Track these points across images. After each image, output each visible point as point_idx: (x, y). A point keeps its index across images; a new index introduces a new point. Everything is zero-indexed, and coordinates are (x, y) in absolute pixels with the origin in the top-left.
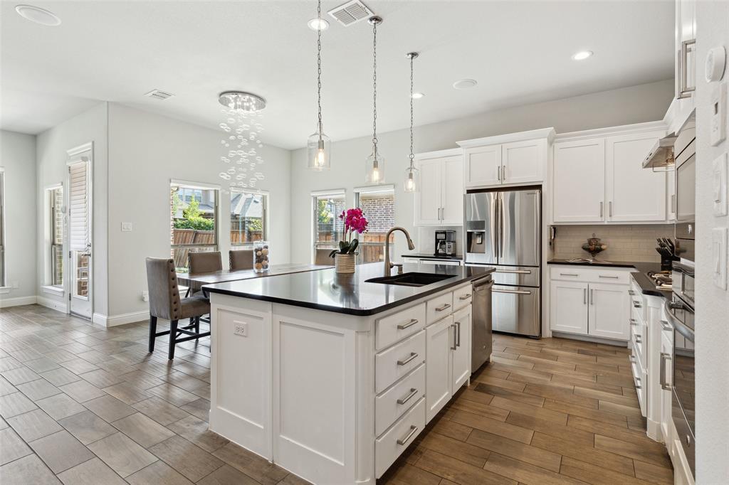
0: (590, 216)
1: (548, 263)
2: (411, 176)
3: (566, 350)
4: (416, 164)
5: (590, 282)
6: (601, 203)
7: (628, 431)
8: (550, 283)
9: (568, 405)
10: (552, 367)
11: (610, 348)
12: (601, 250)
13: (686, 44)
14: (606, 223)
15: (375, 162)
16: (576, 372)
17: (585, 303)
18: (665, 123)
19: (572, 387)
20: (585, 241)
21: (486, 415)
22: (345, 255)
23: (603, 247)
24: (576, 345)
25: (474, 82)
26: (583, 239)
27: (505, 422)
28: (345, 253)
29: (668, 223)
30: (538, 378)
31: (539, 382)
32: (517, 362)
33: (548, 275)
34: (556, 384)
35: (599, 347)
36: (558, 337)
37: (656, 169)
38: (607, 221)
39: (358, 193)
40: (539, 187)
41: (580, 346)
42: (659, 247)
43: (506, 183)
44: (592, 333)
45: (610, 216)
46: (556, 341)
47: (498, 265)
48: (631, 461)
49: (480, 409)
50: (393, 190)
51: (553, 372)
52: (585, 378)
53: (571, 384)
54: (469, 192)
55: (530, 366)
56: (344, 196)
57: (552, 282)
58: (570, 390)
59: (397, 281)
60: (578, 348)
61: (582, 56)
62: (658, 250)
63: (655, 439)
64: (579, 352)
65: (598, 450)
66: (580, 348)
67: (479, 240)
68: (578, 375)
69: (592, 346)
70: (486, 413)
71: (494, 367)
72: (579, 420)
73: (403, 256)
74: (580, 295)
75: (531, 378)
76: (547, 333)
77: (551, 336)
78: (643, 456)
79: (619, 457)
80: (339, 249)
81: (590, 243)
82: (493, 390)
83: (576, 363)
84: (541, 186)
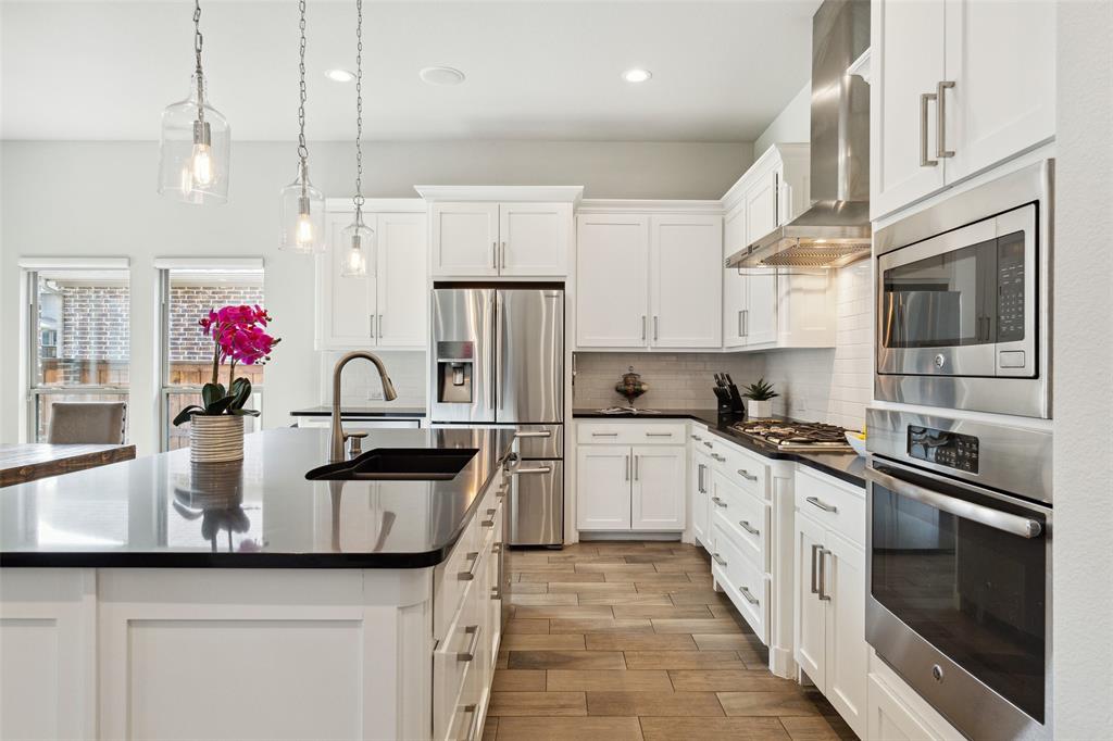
0: (626, 338)
1: (575, 416)
2: (357, 242)
3: (609, 560)
4: (365, 218)
5: (634, 445)
6: (644, 318)
7: (747, 674)
8: (576, 450)
9: (658, 653)
10: (606, 594)
11: (661, 546)
12: (642, 392)
13: (944, 87)
14: (649, 350)
15: (302, 200)
16: (640, 596)
17: (627, 479)
18: (722, 206)
19: (648, 623)
20: (617, 378)
21: (552, 712)
22: (219, 418)
23: (644, 387)
24: (619, 550)
25: (460, 76)
26: (613, 376)
27: (588, 715)
28: (220, 413)
29: (725, 351)
30: (595, 617)
31: (598, 626)
32: (550, 597)
33: (573, 436)
34: (626, 623)
35: (647, 546)
36: (588, 541)
37: (743, 270)
38: (650, 346)
39: (167, 271)
40: (560, 286)
41: (624, 550)
42: (716, 386)
43: (508, 274)
44: (636, 527)
45: (656, 339)
46: (587, 548)
47: (495, 423)
48: (776, 721)
49: (536, 703)
50: (262, 271)
51: (610, 601)
52: (657, 603)
53: (645, 617)
54: (438, 285)
55: (573, 599)
56: (125, 275)
57: (580, 448)
58: (647, 627)
59: (358, 470)
60: (622, 554)
61: (636, 76)
62: (716, 391)
63: (784, 676)
64: (629, 560)
65: (731, 718)
66: (625, 554)
67: (459, 378)
68: (645, 599)
69: (638, 547)
70: (549, 707)
71: (518, 615)
72: (686, 676)
73: (295, 414)
74: (620, 467)
75: (584, 620)
76: (572, 537)
77: (577, 541)
78: (786, 707)
79: (762, 720)
80: (199, 403)
81: (626, 382)
82: (538, 659)
83: (634, 580)
84: (563, 283)
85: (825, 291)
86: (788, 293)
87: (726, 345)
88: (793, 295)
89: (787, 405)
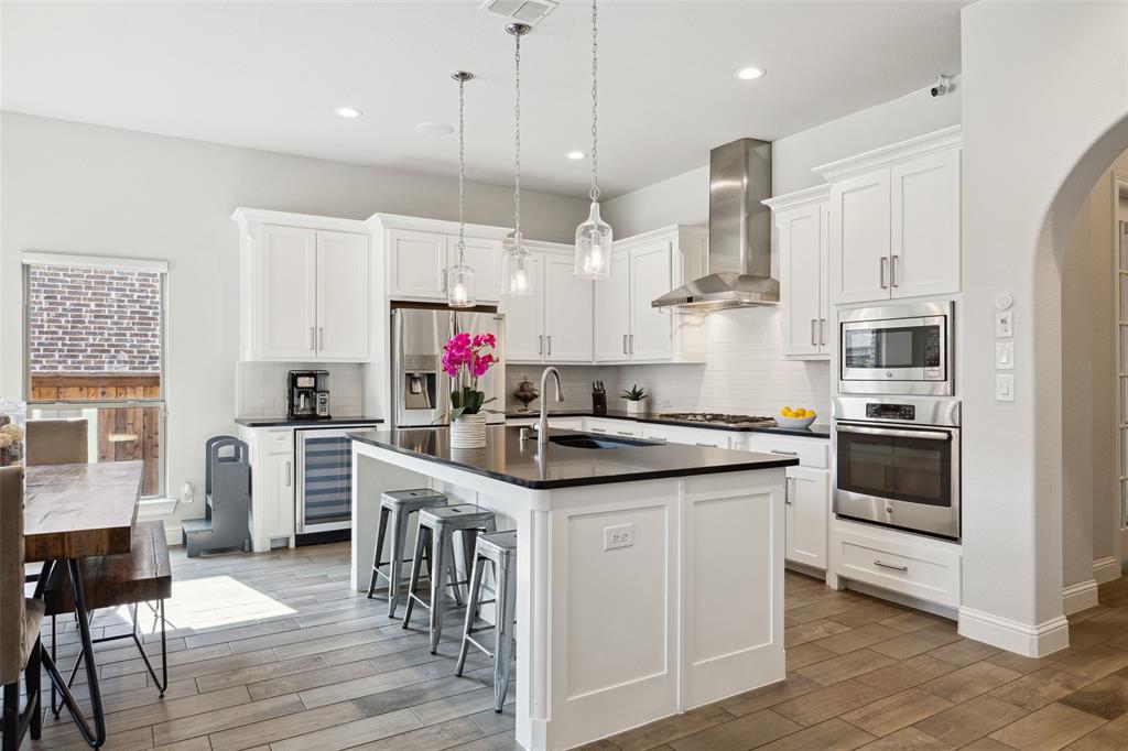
1: (506, 417)
6: (540, 337)
12: (535, 396)
14: (543, 363)
20: (516, 386)
23: (535, 393)
26: (514, 383)
38: (544, 360)
40: (493, 309)
42: (593, 391)
45: (549, 354)
54: (395, 304)
67: (417, 387)
81: (521, 389)
84: (496, 307)
85: (700, 325)
86: (681, 326)
87: (596, 359)
88: (685, 327)
89: (649, 404)
